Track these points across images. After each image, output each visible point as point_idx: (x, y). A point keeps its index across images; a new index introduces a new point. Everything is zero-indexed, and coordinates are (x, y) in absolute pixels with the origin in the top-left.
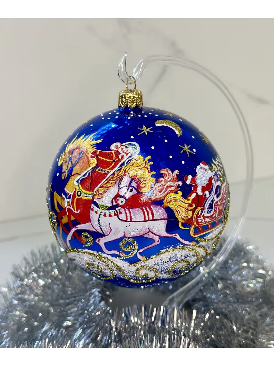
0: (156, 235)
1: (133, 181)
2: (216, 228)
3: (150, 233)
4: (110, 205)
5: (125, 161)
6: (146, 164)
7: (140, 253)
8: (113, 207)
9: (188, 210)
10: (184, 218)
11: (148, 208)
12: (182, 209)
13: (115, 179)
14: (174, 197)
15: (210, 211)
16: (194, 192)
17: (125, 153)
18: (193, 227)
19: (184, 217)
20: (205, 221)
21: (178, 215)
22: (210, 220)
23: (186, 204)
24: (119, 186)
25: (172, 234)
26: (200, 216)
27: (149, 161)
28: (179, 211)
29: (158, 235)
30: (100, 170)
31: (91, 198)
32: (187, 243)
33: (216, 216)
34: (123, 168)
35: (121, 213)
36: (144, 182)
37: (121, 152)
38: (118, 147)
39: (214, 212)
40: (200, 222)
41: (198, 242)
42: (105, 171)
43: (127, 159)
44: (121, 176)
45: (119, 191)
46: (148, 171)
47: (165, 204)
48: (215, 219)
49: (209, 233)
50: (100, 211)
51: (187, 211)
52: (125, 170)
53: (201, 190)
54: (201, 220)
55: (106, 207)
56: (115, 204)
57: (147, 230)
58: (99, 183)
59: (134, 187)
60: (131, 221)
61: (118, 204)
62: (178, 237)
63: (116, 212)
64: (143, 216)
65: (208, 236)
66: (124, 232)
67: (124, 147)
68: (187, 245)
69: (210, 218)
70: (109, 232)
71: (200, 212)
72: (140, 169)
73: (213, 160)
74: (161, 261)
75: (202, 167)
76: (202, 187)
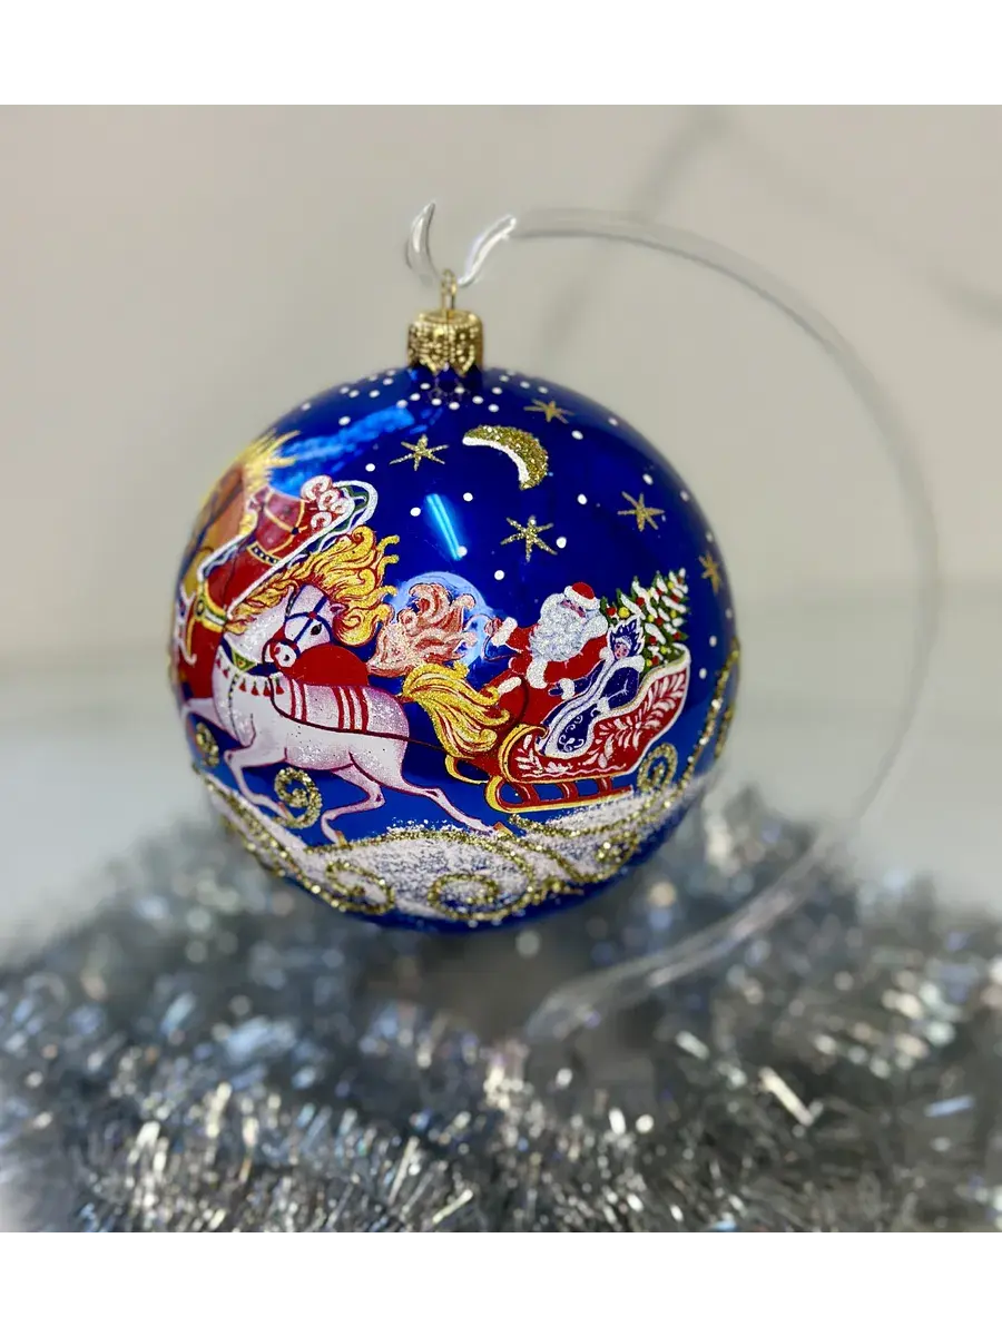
0: (371, 778)
1: (328, 603)
2: (599, 801)
3: (353, 768)
4: (257, 661)
5: (323, 537)
6: (375, 560)
7: (329, 821)
8: (263, 669)
9: (483, 727)
10: (468, 748)
11: (353, 694)
12: (461, 718)
13: (283, 585)
14: (438, 676)
15: (572, 745)
16: (515, 675)
17: (332, 513)
18: (497, 780)
19: (467, 744)
20: (545, 772)
21: (446, 733)
22: (568, 771)
23: (477, 704)
24: (287, 611)
25: (423, 787)
26: (527, 752)
27: (389, 550)
28: (450, 724)
29: (377, 781)
30: (256, 550)
31: (219, 629)
32: (476, 824)
33: (603, 763)
34: (310, 559)
35: (280, 691)
36: (355, 612)
37: (322, 507)
38: (321, 490)
39: (589, 750)
40: (527, 772)
41: (518, 832)
42: (264, 558)
43: (331, 532)
44: (299, 581)
45: (285, 623)
46: (377, 580)
47: (407, 692)
48: (596, 773)
49: (566, 810)
50: (234, 670)
51: (478, 727)
52: (314, 566)
53: (542, 674)
54: (530, 764)
55: (248, 663)
56: (269, 660)
57: (345, 757)
58: (246, 587)
59: (323, 621)
60: (303, 721)
61: (276, 661)
62: (442, 800)
63: (269, 685)
64: (338, 714)
65: (565, 820)
66: (286, 750)
67: (335, 494)
68: (475, 830)
69: (571, 767)
70: (251, 737)
71: (528, 739)
72: (354, 569)
73: (636, 585)
74: (395, 861)
75: (568, 601)
76: (549, 663)
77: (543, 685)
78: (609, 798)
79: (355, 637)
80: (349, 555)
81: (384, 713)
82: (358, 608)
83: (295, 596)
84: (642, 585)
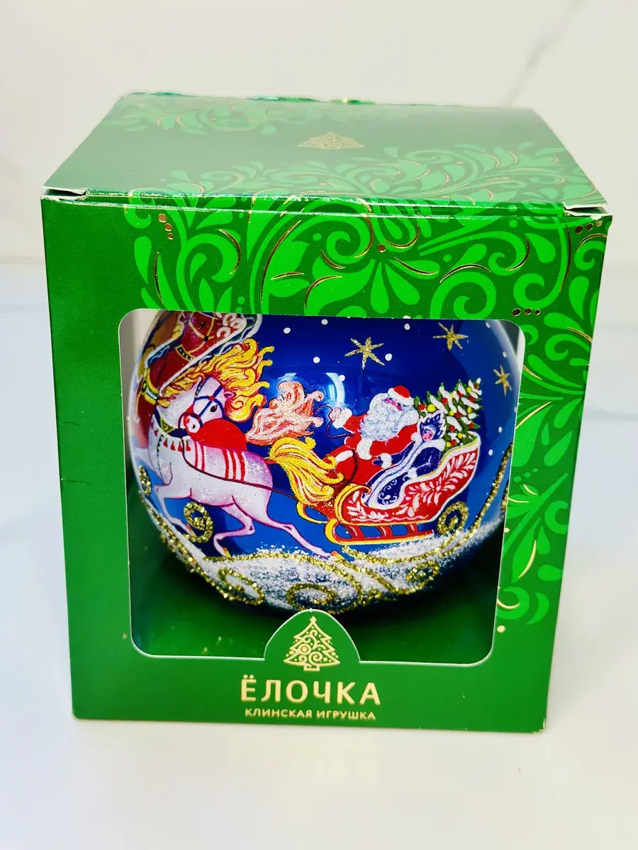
0: (246, 514)
1: (223, 390)
2: (408, 539)
3: (234, 506)
4: (176, 427)
5: (224, 344)
6: (256, 362)
7: (218, 541)
9: (325, 484)
10: (313, 498)
12: (309, 477)
13: (195, 376)
14: (293, 446)
15: (388, 500)
16: (348, 449)
17: (231, 328)
18: (333, 521)
19: (312, 494)
20: (368, 518)
21: (298, 487)
22: (385, 518)
23: (321, 468)
24: (196, 394)
25: (282, 522)
26: (355, 503)
27: (266, 357)
28: (301, 481)
29: (250, 517)
30: (181, 350)
31: (154, 402)
32: (318, 551)
33: (411, 514)
34: (214, 359)
35: (189, 449)
36: (241, 398)
37: (225, 323)
40: (355, 517)
41: (348, 558)
42: (185, 356)
43: (229, 341)
44: (205, 374)
45: (194, 402)
46: (256, 377)
47: (272, 455)
48: (406, 520)
49: (384, 545)
50: (161, 431)
51: (321, 484)
52: (216, 365)
53: (368, 449)
54: (357, 512)
55: (170, 428)
56: (182, 427)
57: (229, 498)
59: (219, 403)
60: (202, 471)
61: (187, 428)
62: (294, 533)
64: (225, 469)
65: (383, 552)
66: (191, 489)
68: (317, 555)
69: (387, 515)
70: (169, 479)
71: (357, 494)
72: (242, 368)
73: (442, 389)
74: (263, 572)
75: (391, 399)
76: (374, 442)
77: (369, 457)
78: (416, 538)
79: (239, 416)
80: (239, 358)
81: (256, 470)
82: (242, 395)
83: (202, 384)
84: (446, 389)
